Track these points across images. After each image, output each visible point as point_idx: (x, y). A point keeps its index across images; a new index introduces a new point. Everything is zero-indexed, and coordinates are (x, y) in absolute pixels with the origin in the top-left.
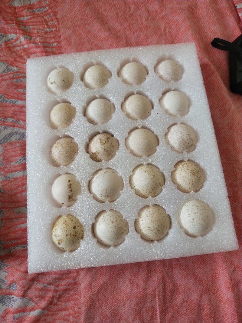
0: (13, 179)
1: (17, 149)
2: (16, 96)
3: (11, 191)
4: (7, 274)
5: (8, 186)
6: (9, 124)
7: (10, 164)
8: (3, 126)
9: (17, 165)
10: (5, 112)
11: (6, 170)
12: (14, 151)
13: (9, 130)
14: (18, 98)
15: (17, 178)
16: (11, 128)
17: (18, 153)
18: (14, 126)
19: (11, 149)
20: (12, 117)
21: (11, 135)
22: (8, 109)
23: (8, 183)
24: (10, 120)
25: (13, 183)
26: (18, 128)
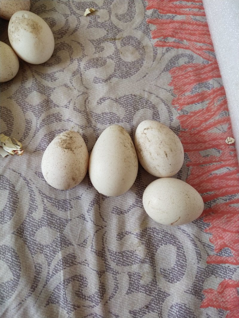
0: (191, 113)
1: (189, 75)
2: (173, 10)
3: (194, 129)
4: (211, 237)
5: (188, 122)
6: (172, 44)
7: (185, 95)
8: (165, 48)
9: (193, 95)
10: (164, 31)
11: (181, 102)
12: (186, 78)
13: (173, 52)
14: (176, 12)
15: (196, 111)
16: (175, 49)
17: (191, 80)
18: (178, 47)
19: (182, 75)
20: (173, 36)
21: (177, 57)
22: (166, 26)
23: (188, 119)
24: (171, 40)
25: (193, 118)
26: (183, 49)
